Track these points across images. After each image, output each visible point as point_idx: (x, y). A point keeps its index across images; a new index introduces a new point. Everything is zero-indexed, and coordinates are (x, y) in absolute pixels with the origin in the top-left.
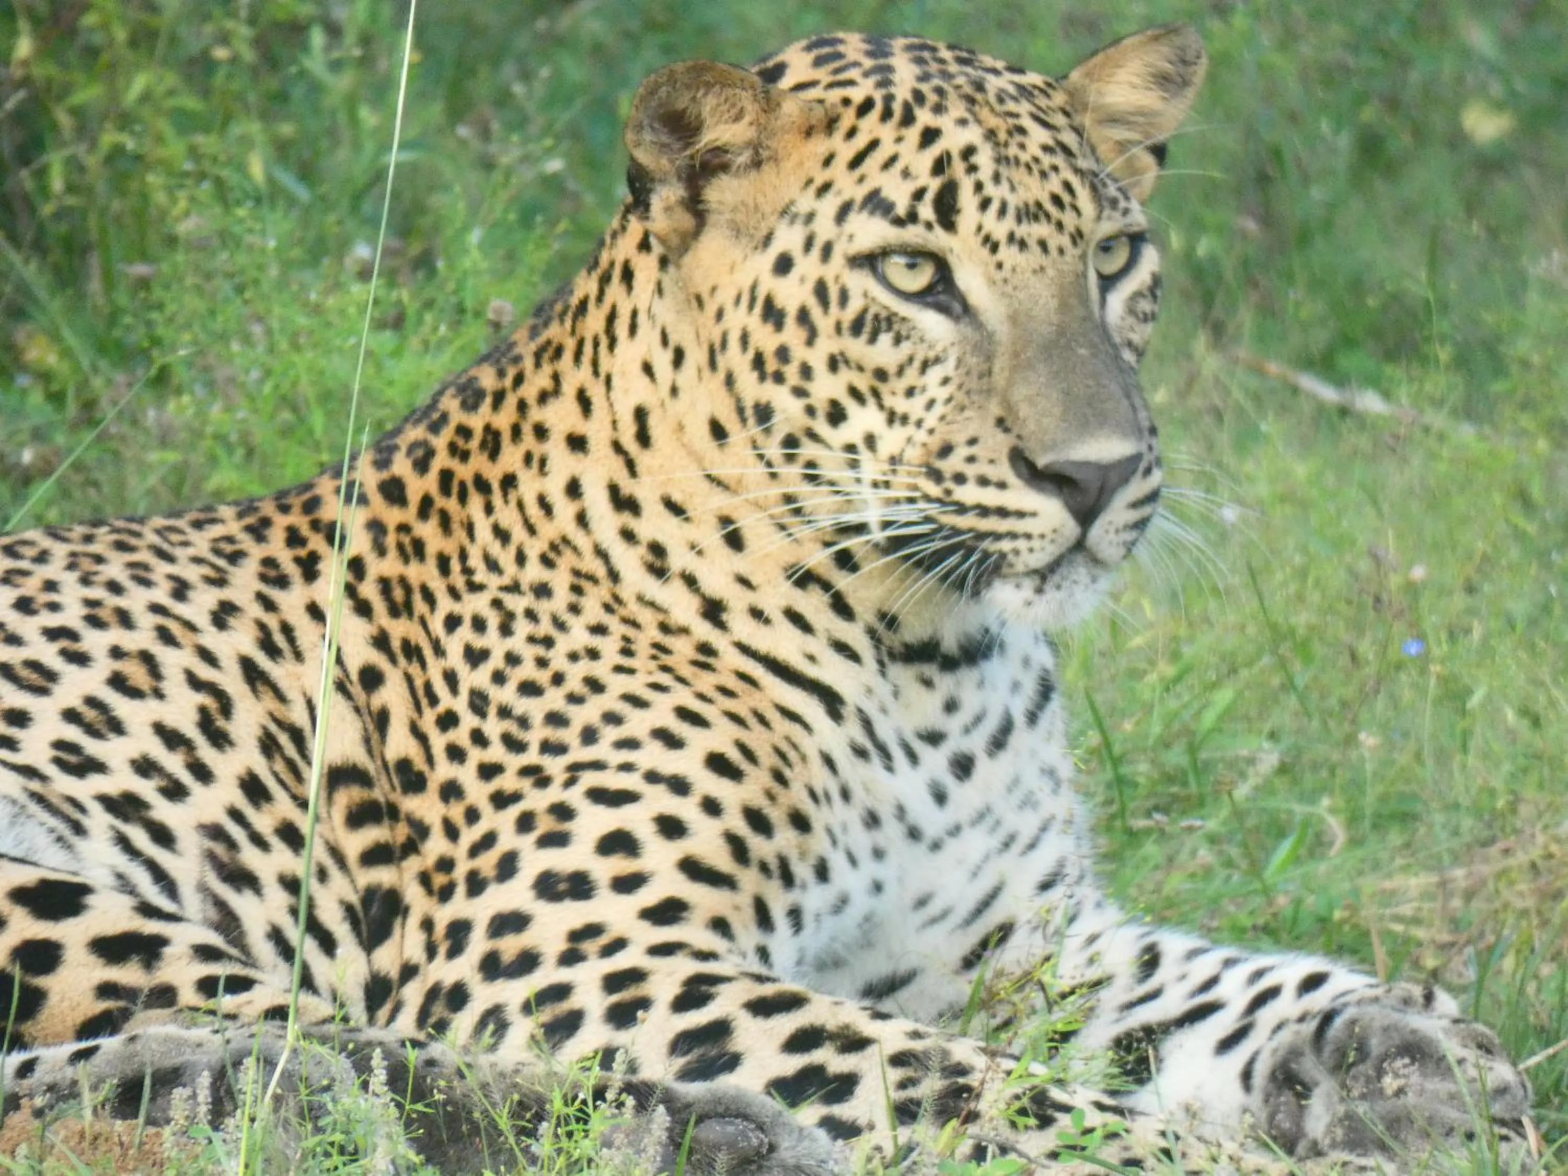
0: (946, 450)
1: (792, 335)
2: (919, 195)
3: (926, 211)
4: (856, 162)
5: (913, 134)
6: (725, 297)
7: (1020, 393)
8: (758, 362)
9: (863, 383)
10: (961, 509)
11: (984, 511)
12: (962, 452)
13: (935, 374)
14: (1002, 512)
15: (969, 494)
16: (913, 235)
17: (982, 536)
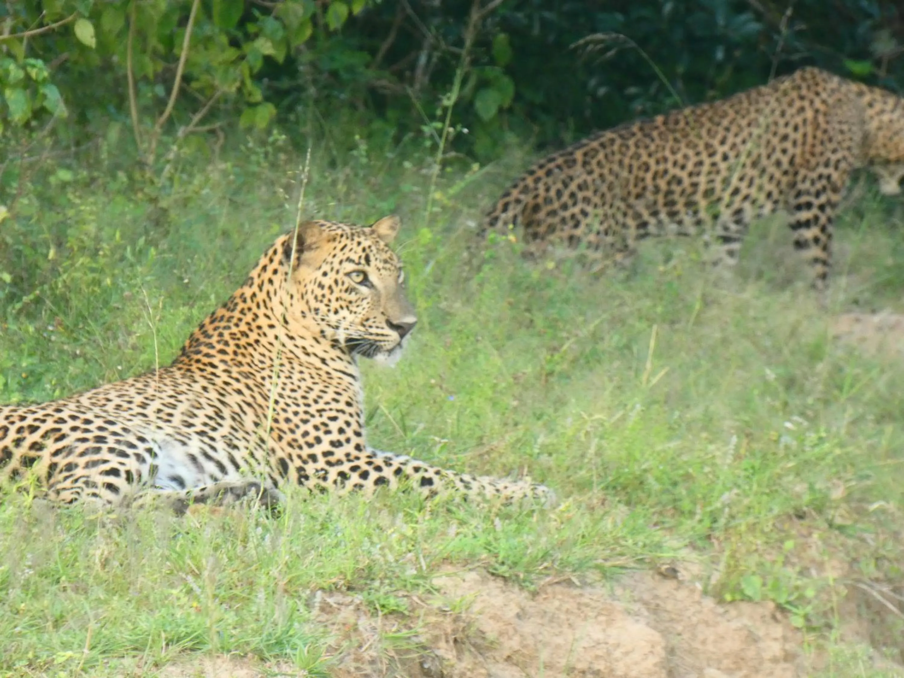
0: (367, 320)
1: (326, 291)
2: (360, 257)
3: (363, 261)
4: (342, 249)
5: (355, 243)
6: (307, 281)
7: (389, 305)
8: (316, 298)
9: (344, 304)
10: (371, 334)
11: (377, 335)
12: (372, 320)
13: (365, 302)
14: (383, 335)
15: (374, 330)
16: (360, 267)
17: (376, 341)
